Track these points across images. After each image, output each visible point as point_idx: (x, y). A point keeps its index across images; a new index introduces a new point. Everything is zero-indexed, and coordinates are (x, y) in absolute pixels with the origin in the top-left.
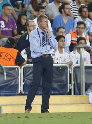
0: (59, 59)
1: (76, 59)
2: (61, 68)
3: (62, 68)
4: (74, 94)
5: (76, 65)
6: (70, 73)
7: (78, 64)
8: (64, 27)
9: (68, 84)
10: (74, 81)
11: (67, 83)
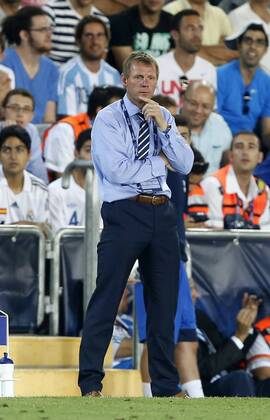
0: (8, 211)
1: (68, 206)
2: (14, 239)
3: (17, 238)
4: (62, 333)
5: (71, 229)
6: (49, 256)
7: (76, 224)
8: (29, 92)
9: (41, 297)
10: (61, 284)
11: (36, 291)
